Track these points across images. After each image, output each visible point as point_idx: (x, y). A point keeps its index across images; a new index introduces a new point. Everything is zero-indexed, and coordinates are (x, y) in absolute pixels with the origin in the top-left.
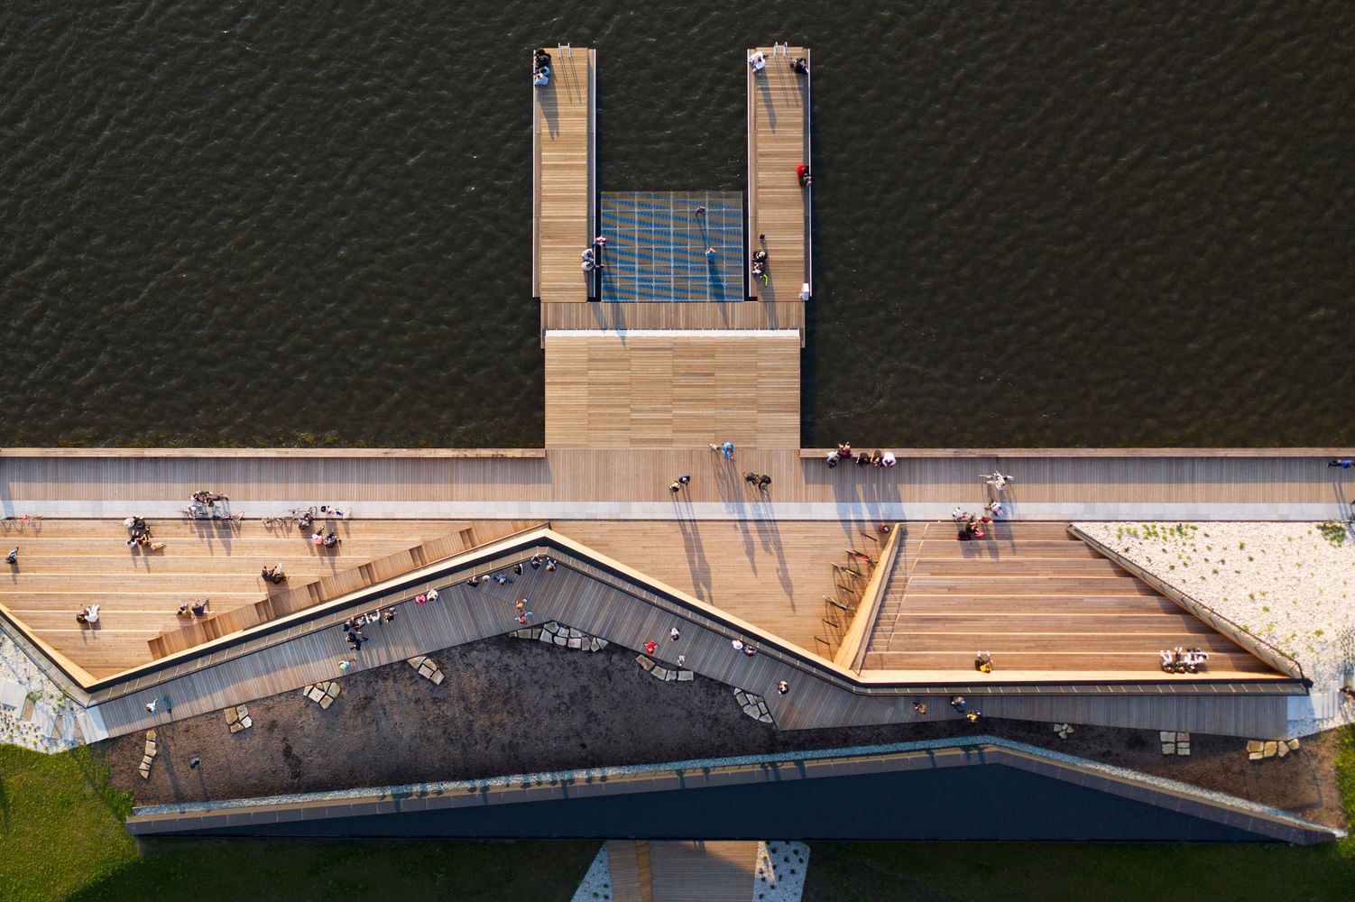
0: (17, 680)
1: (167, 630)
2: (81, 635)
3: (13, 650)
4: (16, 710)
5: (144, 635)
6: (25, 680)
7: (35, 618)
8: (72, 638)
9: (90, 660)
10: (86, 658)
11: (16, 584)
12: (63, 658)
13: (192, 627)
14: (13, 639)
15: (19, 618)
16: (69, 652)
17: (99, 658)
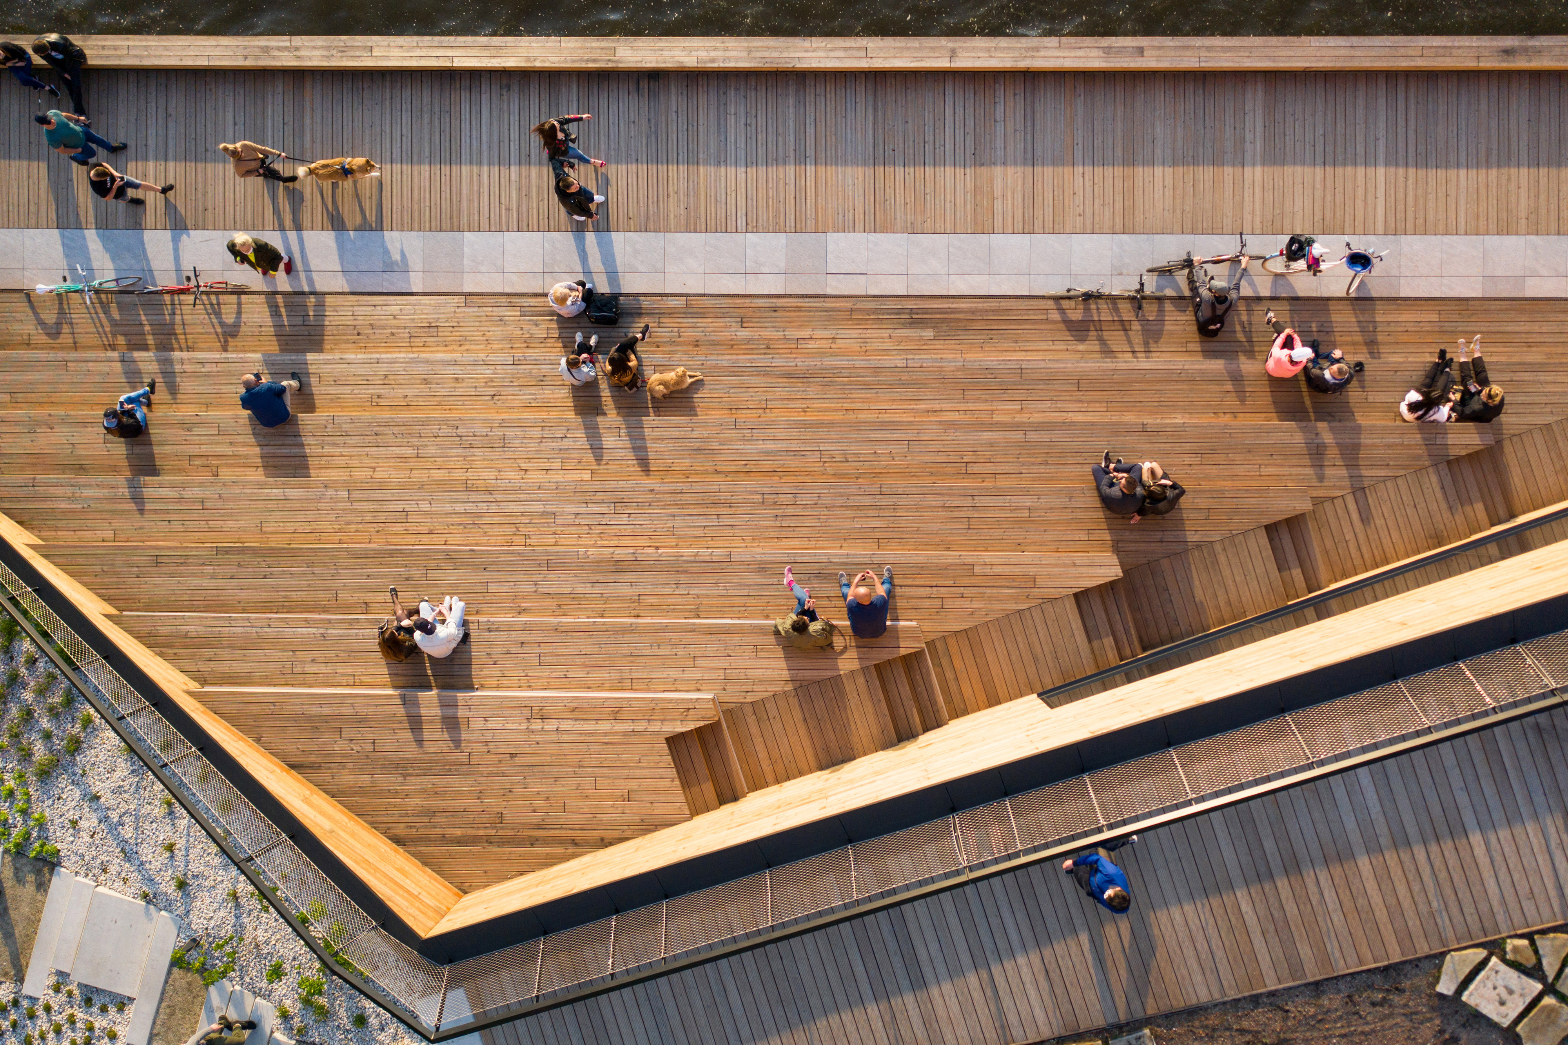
0: (137, 884)
1: (735, 695)
2: (401, 711)
3: (123, 768)
4: (131, 1010)
5: (652, 711)
6: (169, 888)
7: (212, 642)
8: (361, 720)
9: (430, 813)
10: (415, 802)
11: (141, 511)
12: (322, 801)
13: (836, 681)
14: (117, 723)
15: (150, 641)
16: (348, 778)
17: (471, 803)
